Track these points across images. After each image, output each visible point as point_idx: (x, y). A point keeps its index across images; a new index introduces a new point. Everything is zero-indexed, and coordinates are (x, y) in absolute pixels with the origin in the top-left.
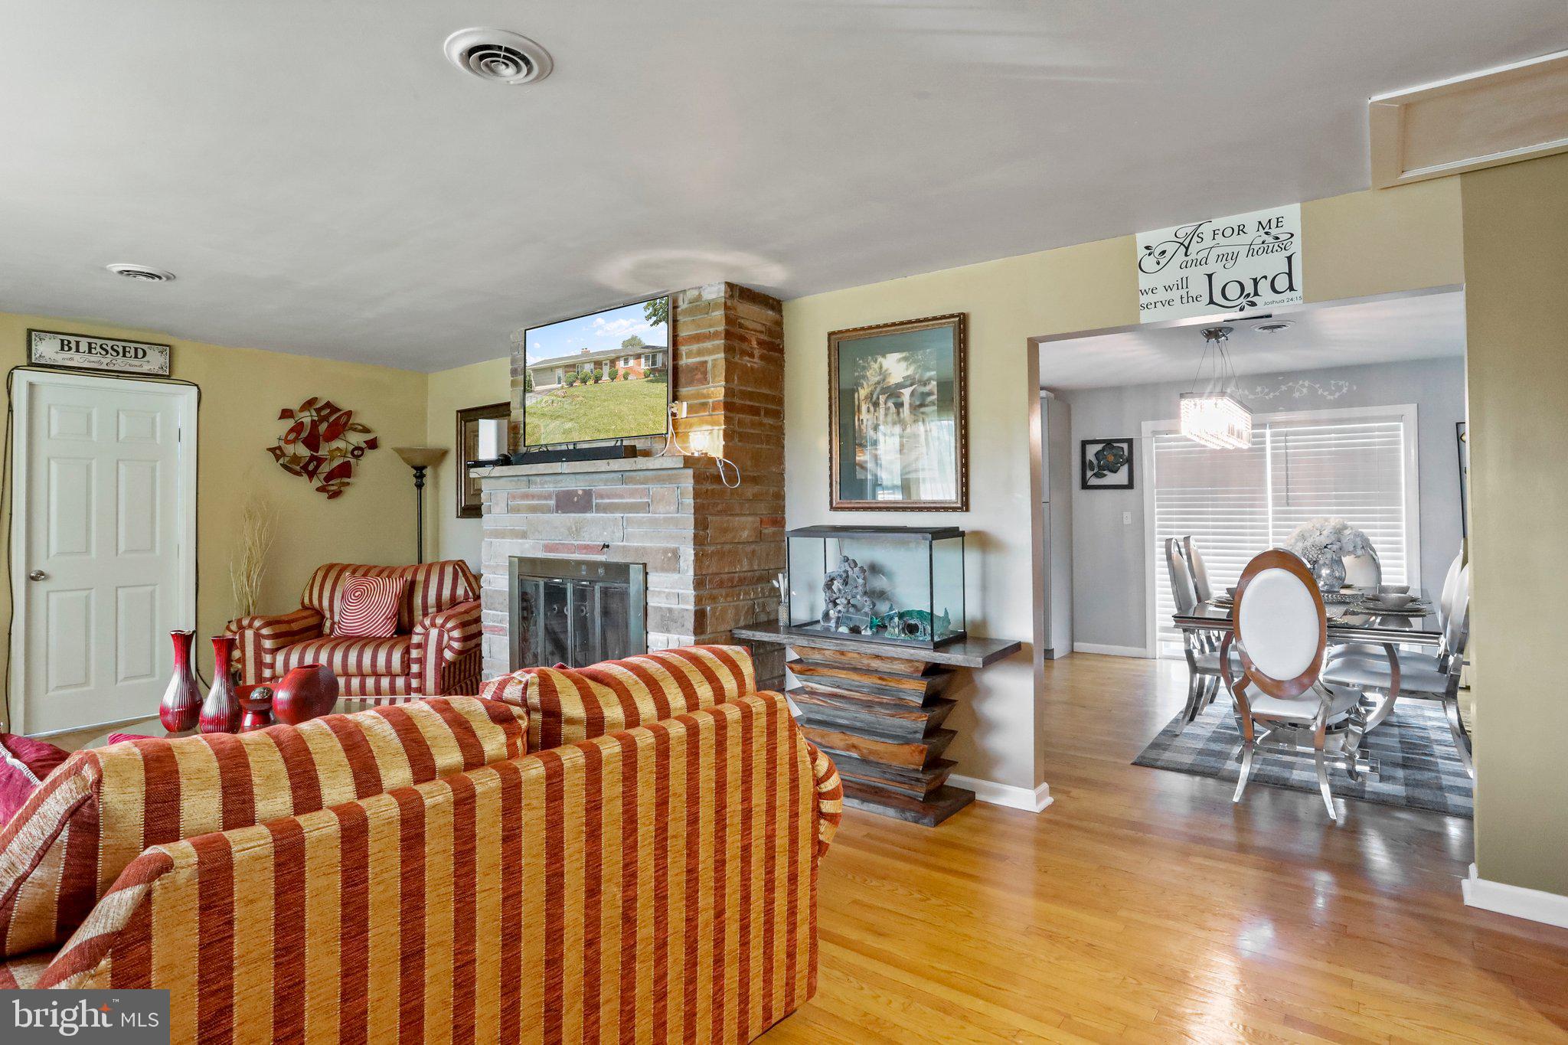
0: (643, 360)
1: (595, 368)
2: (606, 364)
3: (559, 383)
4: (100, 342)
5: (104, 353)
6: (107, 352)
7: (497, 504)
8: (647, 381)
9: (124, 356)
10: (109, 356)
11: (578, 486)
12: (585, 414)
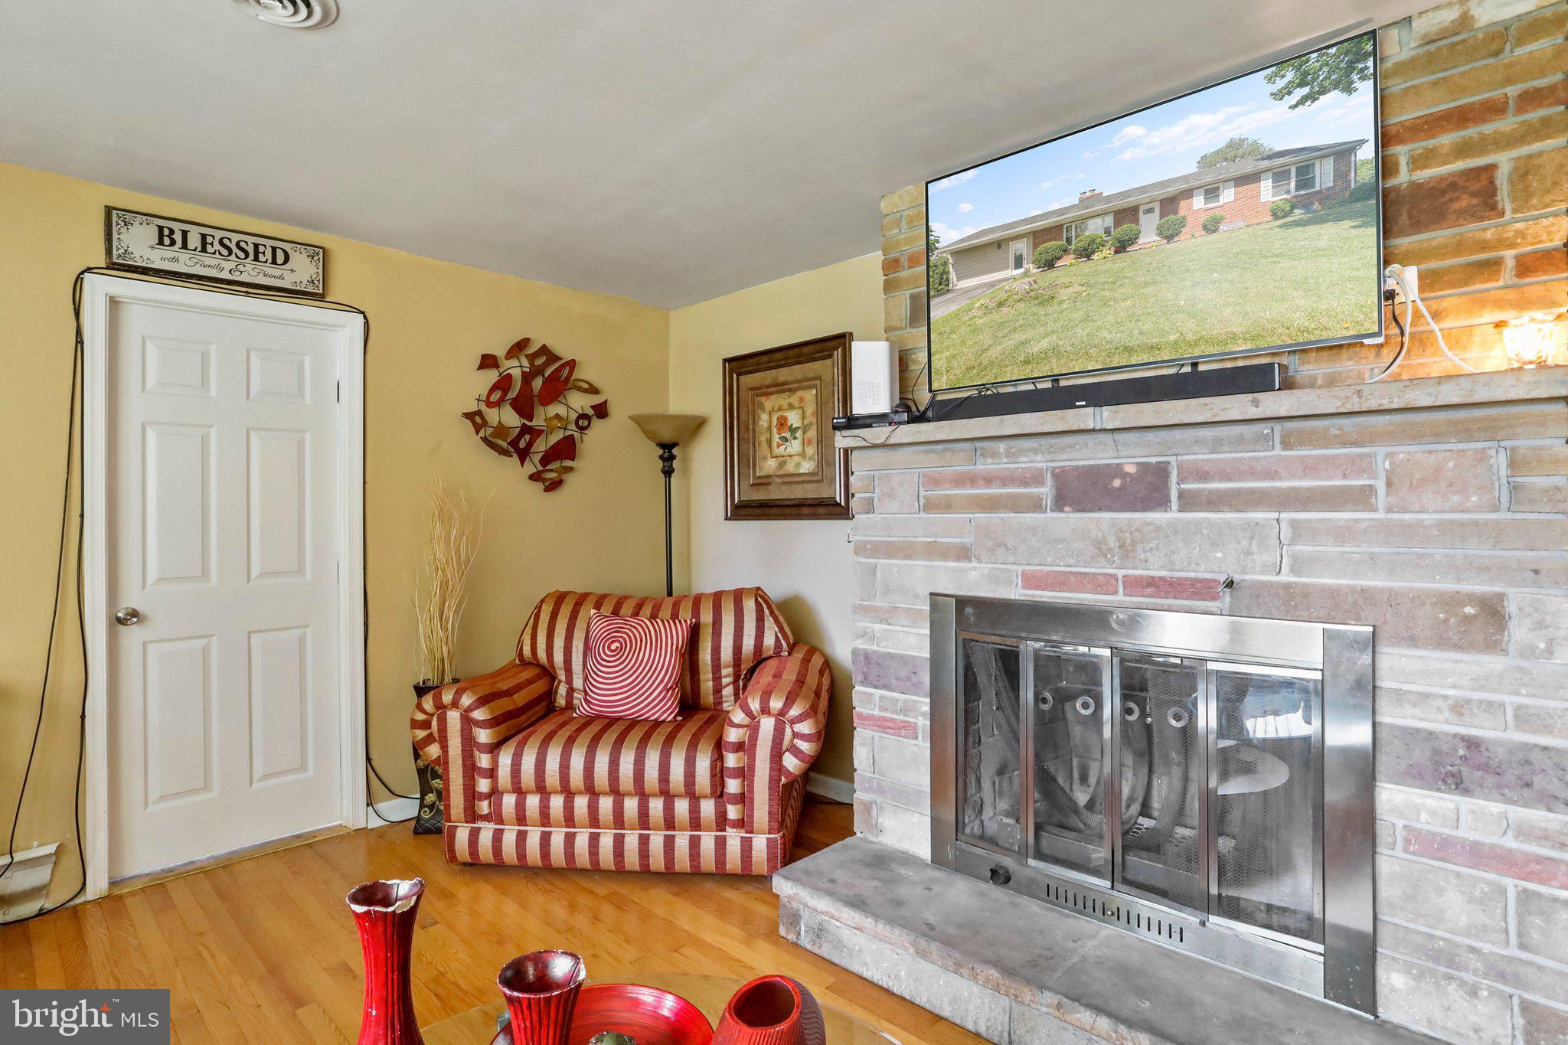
0: (1266, 189)
1: (1117, 224)
2: (1150, 211)
3: (1018, 263)
4: (219, 234)
5: (225, 252)
6: (230, 253)
7: (890, 495)
8: (1280, 227)
9: (256, 259)
10: (232, 257)
11: (1130, 456)
12: (1087, 319)
